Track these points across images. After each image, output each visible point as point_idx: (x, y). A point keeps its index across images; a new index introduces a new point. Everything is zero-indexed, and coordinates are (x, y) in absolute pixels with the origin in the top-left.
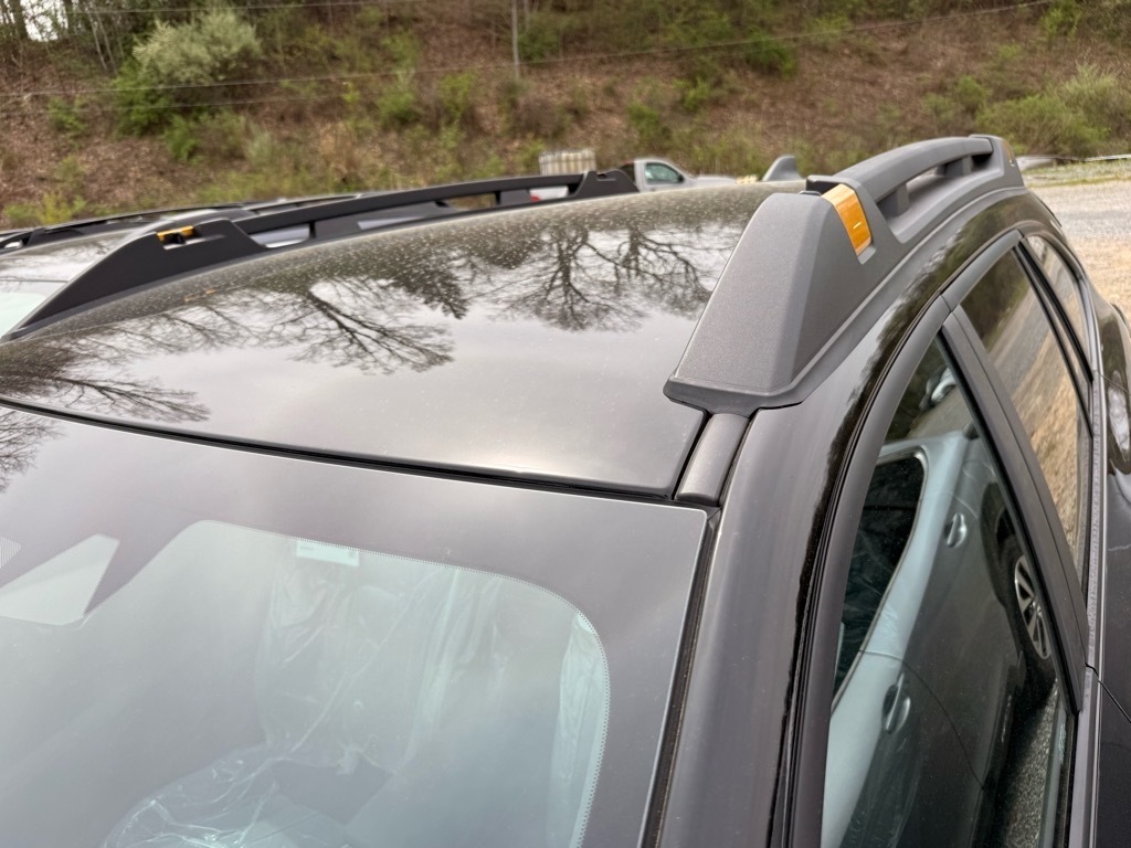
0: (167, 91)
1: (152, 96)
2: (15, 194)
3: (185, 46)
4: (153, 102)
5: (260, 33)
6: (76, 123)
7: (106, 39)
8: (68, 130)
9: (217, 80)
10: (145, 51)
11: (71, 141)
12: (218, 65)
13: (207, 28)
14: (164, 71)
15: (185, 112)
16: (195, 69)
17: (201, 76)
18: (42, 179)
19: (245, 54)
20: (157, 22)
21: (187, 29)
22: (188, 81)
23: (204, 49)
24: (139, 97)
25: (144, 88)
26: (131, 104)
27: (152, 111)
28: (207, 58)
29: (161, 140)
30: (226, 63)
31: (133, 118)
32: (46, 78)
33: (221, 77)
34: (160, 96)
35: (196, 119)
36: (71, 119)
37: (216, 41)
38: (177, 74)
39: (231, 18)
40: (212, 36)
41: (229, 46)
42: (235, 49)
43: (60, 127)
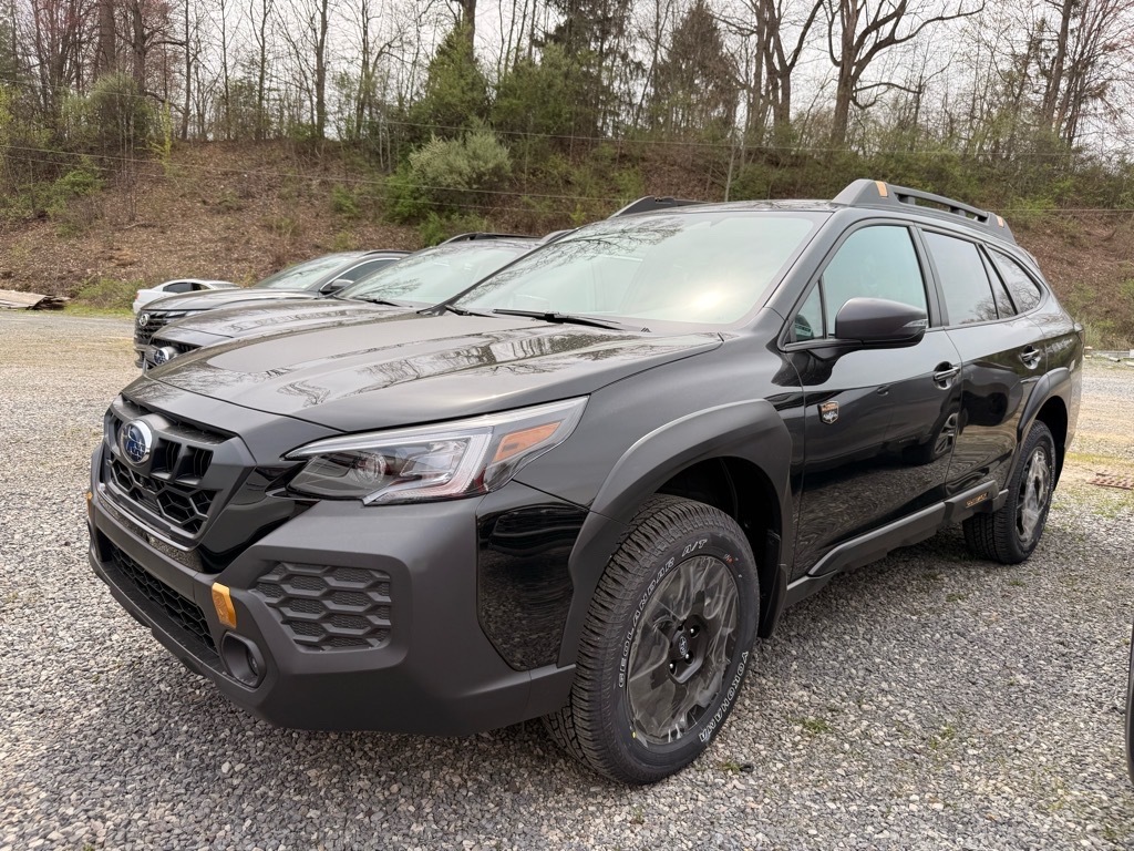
0: (429, 191)
1: (416, 194)
2: (296, 255)
3: (451, 158)
4: (415, 199)
5: (513, 154)
6: (352, 207)
7: (389, 144)
8: (344, 211)
9: (471, 188)
10: (418, 158)
11: (345, 221)
12: (474, 176)
13: (471, 146)
14: (431, 176)
15: (440, 210)
16: (455, 176)
17: (459, 184)
18: (318, 247)
19: (497, 171)
20: (433, 136)
21: (455, 143)
22: (448, 186)
23: (466, 162)
24: (406, 193)
25: (411, 186)
26: (398, 197)
27: (415, 206)
28: (467, 170)
29: (416, 230)
30: (480, 176)
31: (397, 209)
32: (334, 170)
33: (475, 186)
34: (422, 195)
35: (448, 218)
36: (349, 203)
37: (476, 156)
38: (440, 179)
39: (492, 140)
40: (474, 153)
41: (486, 163)
42: (491, 165)
43: (339, 209)
